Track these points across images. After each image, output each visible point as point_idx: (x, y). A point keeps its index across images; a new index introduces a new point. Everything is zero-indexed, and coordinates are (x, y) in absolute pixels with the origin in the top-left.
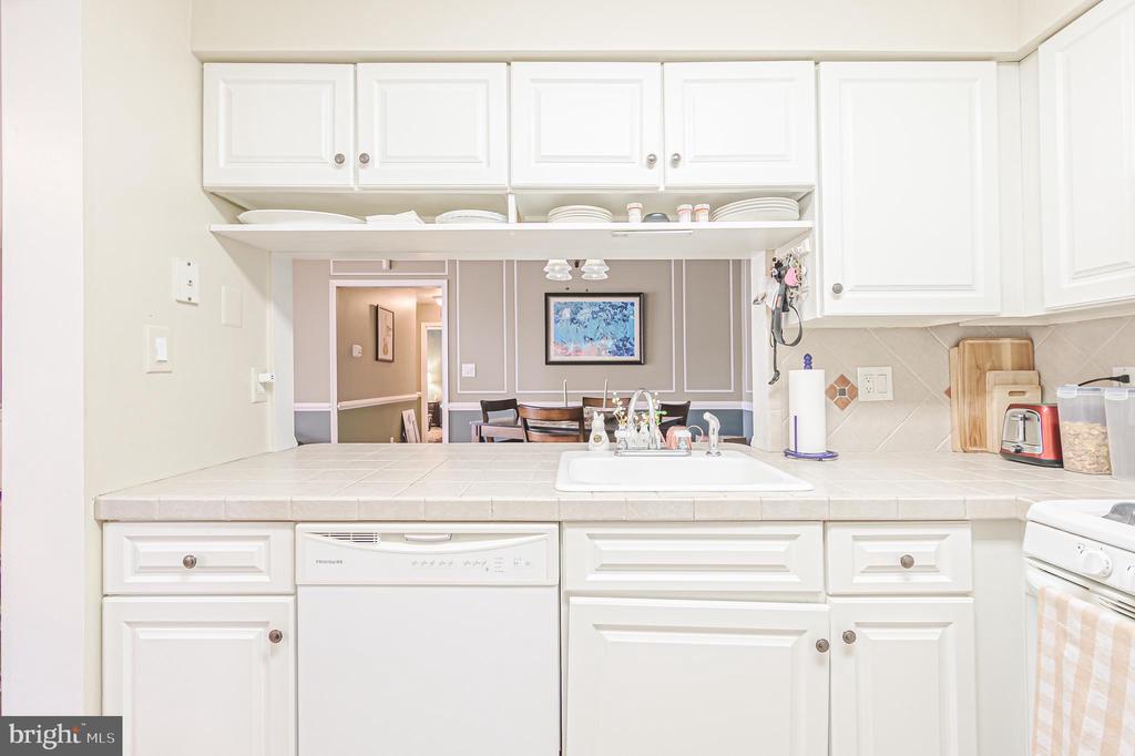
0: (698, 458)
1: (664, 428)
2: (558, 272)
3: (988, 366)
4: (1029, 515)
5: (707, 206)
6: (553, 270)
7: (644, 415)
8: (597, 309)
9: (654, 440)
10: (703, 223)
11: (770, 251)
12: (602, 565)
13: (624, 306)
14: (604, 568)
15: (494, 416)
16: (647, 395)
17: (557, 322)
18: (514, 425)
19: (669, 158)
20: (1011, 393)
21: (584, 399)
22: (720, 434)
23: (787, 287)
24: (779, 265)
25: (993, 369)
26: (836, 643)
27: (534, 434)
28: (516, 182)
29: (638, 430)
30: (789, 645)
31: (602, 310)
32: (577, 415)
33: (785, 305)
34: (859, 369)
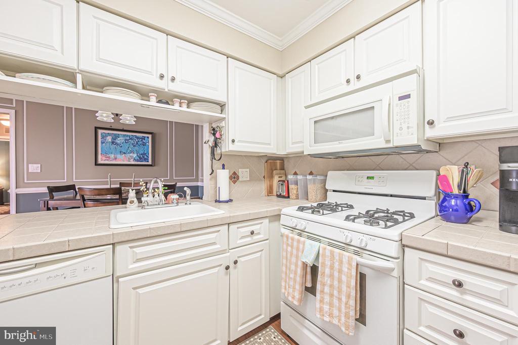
0: (182, 206)
1: (166, 195)
2: (104, 117)
3: (274, 168)
4: (282, 213)
5: (186, 101)
6: (102, 116)
7: (156, 190)
8: (128, 138)
9: (161, 200)
10: (184, 108)
11: (211, 124)
12: (137, 259)
13: (144, 138)
14: (138, 260)
15: (56, 195)
16: (158, 180)
17: (102, 143)
18: (74, 198)
19: (170, 78)
20: (279, 177)
21: (120, 183)
22: (191, 196)
23: (216, 138)
24: (214, 130)
25: (275, 170)
26: (232, 265)
27: (90, 203)
28: (82, 67)
29: (154, 197)
30: (217, 271)
31: (131, 139)
32: (118, 191)
33: (216, 145)
34: (240, 170)
